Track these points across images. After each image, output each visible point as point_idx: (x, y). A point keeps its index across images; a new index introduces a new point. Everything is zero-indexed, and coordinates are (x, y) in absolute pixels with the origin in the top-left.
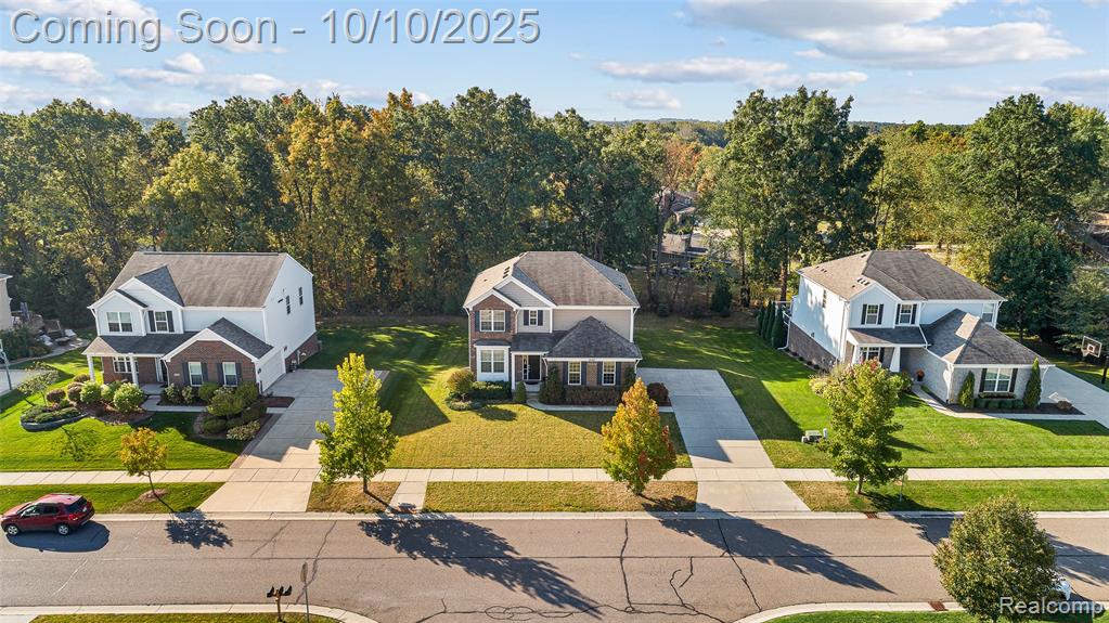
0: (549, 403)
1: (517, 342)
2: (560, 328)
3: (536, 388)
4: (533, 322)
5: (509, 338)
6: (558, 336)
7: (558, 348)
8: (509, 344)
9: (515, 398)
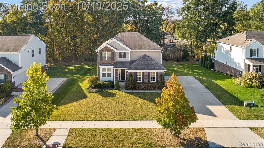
0: (129, 89)
1: (116, 64)
2: (133, 59)
3: (124, 83)
4: (123, 57)
5: (113, 63)
6: (132, 62)
7: (132, 66)
8: (113, 65)
9: (115, 87)
